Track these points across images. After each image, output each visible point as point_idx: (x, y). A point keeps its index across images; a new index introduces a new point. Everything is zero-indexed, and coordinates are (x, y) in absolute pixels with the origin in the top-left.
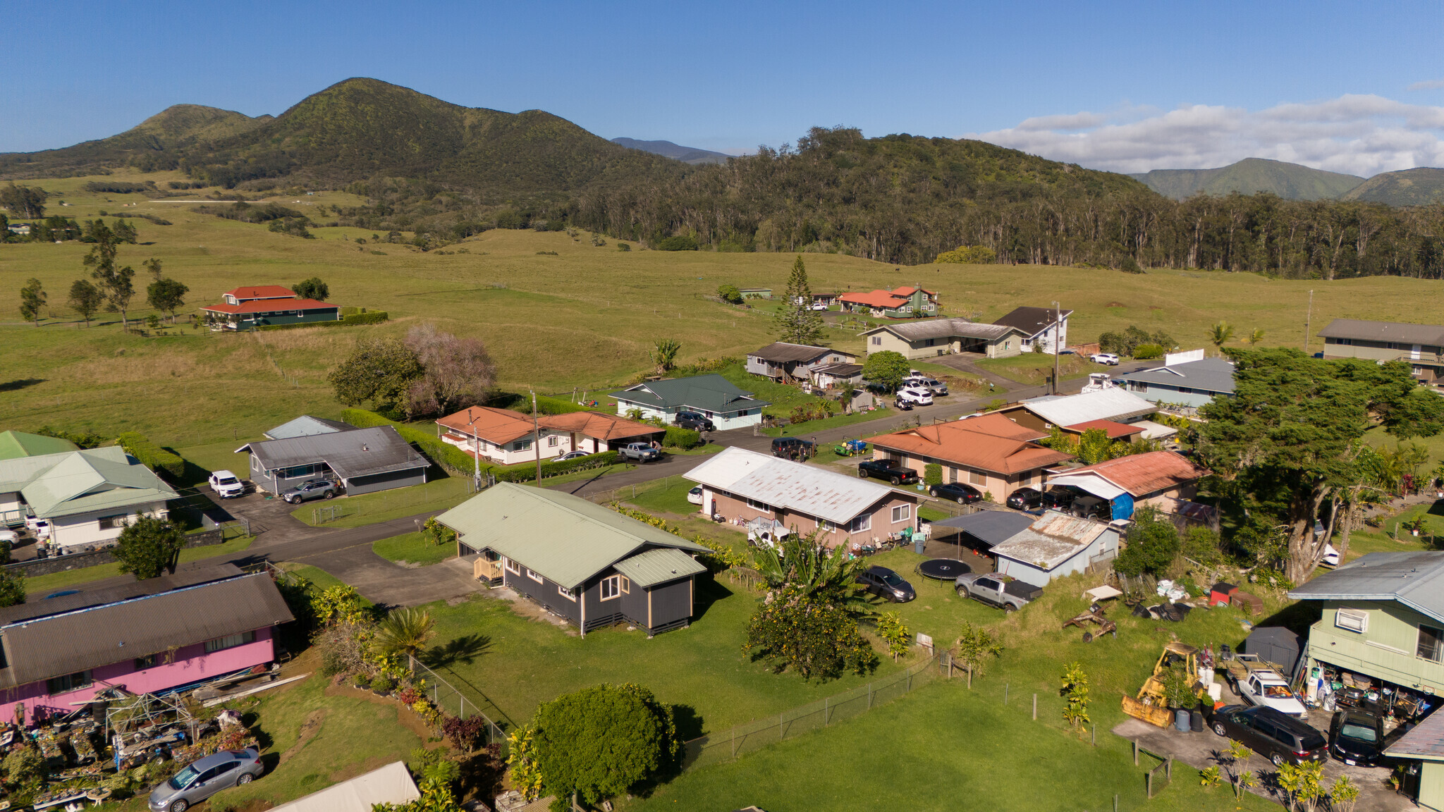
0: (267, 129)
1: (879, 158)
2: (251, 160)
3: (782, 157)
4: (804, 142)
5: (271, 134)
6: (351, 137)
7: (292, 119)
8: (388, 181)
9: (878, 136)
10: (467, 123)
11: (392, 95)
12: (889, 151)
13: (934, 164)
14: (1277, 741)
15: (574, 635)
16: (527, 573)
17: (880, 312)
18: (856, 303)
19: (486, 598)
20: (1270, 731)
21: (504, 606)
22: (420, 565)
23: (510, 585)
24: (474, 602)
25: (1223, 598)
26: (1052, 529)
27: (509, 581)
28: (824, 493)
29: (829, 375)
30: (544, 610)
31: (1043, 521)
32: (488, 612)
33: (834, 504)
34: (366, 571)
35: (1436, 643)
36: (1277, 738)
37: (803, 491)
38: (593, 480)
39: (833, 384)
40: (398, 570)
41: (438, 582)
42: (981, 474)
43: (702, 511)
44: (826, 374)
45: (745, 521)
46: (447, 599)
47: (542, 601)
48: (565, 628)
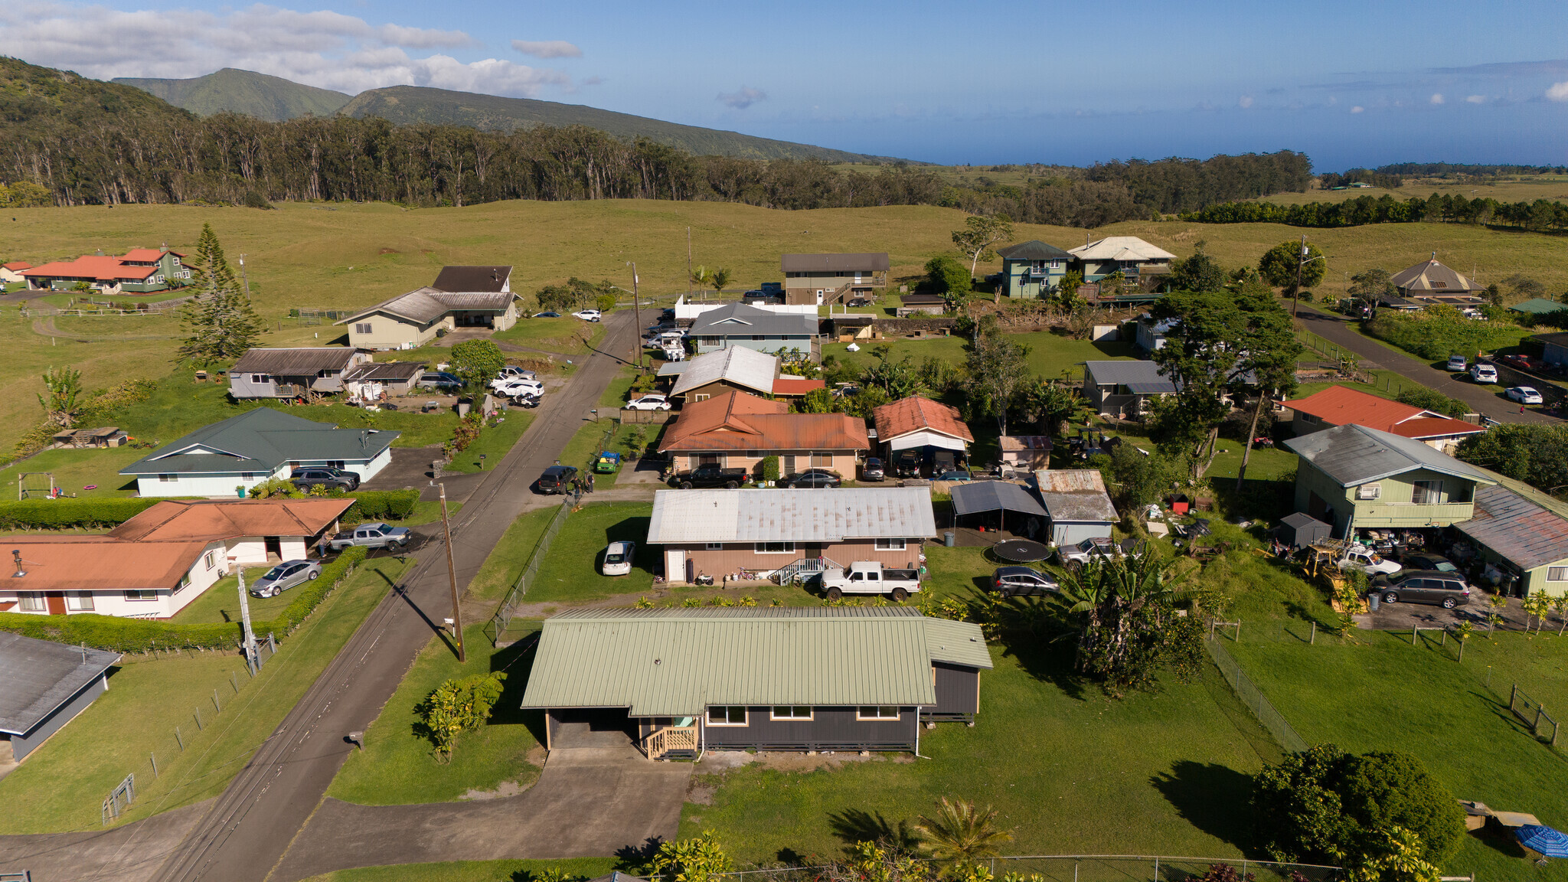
14: (1448, 591)
15: (910, 760)
16: (769, 717)
17: (112, 286)
18: (58, 278)
19: (724, 774)
20: (1439, 585)
21: (764, 772)
22: (521, 784)
23: (711, 747)
24: (723, 786)
25: (1184, 506)
26: (1061, 486)
27: (717, 740)
28: (864, 511)
29: (377, 381)
30: (812, 753)
31: (1044, 481)
32: (767, 787)
33: (894, 519)
34: (459, 830)
35: (1424, 491)
36: (1447, 588)
37: (837, 516)
38: (400, 590)
39: (386, 392)
40: (507, 805)
41: (614, 788)
42: (824, 455)
43: (664, 579)
44: (372, 380)
45: (754, 572)
46: (687, 800)
47: (808, 742)
48: (882, 759)
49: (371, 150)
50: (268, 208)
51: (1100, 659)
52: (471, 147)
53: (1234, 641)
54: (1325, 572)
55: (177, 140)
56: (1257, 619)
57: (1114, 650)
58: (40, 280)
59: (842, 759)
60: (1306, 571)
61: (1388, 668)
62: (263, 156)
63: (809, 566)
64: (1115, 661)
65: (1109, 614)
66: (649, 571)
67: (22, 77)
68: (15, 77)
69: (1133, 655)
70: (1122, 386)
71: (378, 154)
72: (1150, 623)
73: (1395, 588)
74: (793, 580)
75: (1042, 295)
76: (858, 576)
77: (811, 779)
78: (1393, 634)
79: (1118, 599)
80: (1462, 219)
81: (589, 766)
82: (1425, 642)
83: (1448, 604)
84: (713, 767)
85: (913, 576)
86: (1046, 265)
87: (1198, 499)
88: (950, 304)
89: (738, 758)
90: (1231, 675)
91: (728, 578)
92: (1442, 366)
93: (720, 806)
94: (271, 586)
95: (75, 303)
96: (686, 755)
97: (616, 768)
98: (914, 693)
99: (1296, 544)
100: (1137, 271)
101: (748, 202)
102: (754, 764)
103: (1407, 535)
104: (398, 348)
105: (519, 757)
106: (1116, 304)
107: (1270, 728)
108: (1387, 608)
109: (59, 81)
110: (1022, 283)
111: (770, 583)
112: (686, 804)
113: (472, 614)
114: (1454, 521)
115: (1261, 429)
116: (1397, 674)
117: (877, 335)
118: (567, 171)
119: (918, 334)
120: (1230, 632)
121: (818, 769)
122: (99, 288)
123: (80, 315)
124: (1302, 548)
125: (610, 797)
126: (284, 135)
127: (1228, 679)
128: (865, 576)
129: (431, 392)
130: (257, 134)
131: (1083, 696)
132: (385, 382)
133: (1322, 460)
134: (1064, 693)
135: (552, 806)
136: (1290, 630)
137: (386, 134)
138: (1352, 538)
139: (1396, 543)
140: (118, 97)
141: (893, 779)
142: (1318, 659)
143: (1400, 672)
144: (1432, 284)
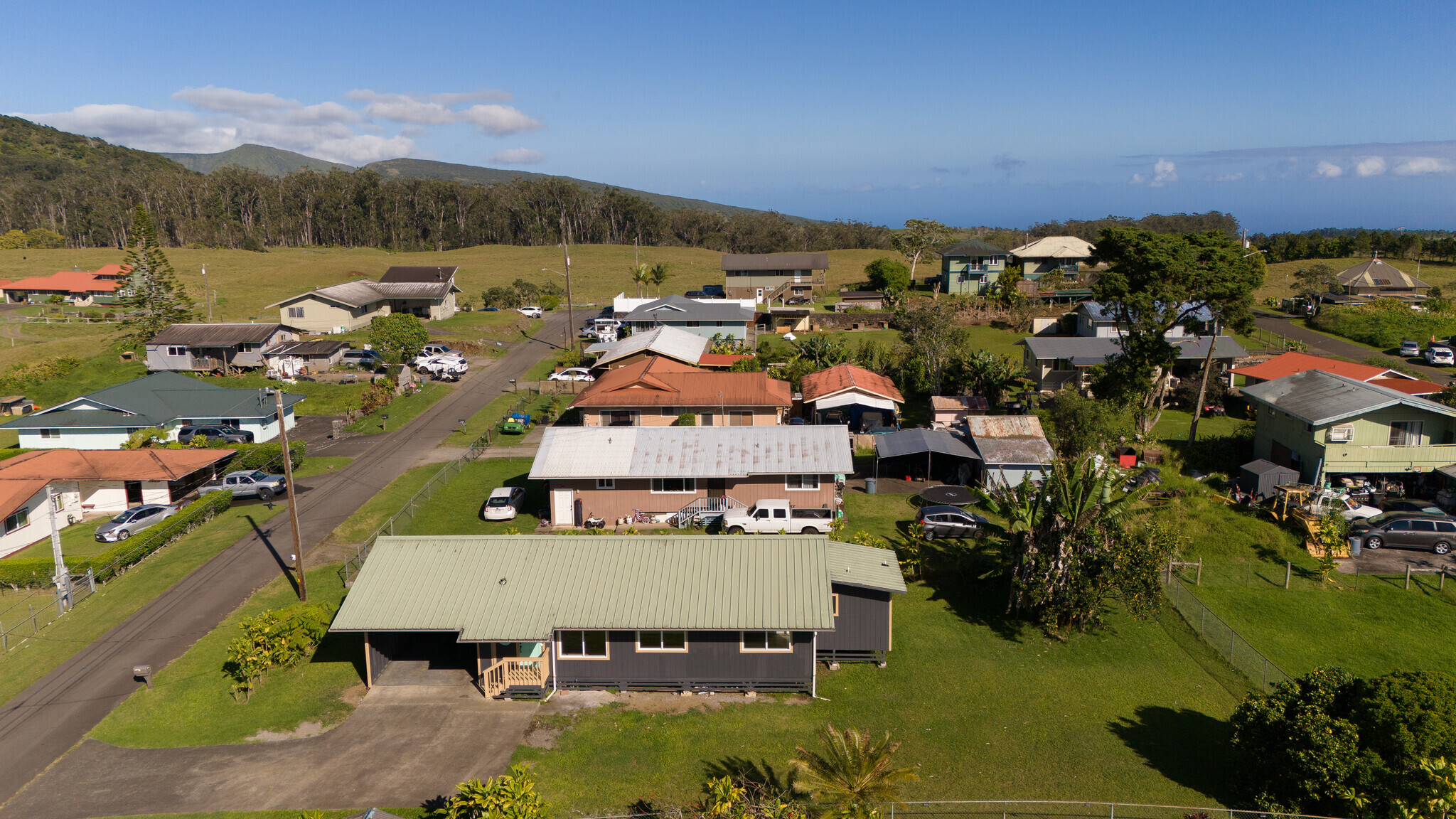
14: (1440, 533)
15: (805, 702)
16: (634, 648)
17: (84, 299)
18: (34, 291)
19: (575, 715)
20: (1429, 527)
21: (625, 713)
22: (324, 724)
23: (566, 685)
24: (571, 728)
25: (1132, 459)
26: (995, 432)
27: (572, 677)
28: (774, 448)
29: (297, 356)
30: (687, 694)
31: (977, 426)
32: (626, 729)
33: (806, 455)
34: (231, 776)
35: (1401, 433)
36: (1439, 530)
37: (744, 452)
38: (264, 536)
39: (307, 368)
40: (300, 747)
41: (437, 729)
42: (744, 414)
43: (550, 522)
44: (293, 355)
45: (651, 514)
46: (524, 743)
47: (681, 679)
48: (771, 700)
49: (361, 201)
50: (262, 251)
51: (1037, 591)
52: (454, 198)
53: (1195, 584)
54: (1297, 513)
55: (181, 191)
56: (1219, 562)
57: (1054, 579)
58: (19, 294)
59: (722, 700)
60: (1274, 514)
61: (1379, 613)
62: (262, 205)
63: (713, 506)
64: (1055, 592)
65: (1047, 538)
66: (535, 515)
67: (53, 142)
68: (47, 143)
69: (1076, 584)
70: (1062, 360)
71: (367, 204)
72: (1098, 546)
73: (1379, 532)
74: (692, 521)
75: (982, 292)
76: (763, 514)
77: (680, 721)
78: (1382, 579)
79: (1058, 518)
80: (1390, 255)
81: (413, 704)
82: (1421, 587)
83: (1441, 549)
84: (563, 707)
85: (826, 514)
86: (985, 262)
87: (1147, 451)
88: (889, 299)
89: (595, 698)
90: (1193, 618)
91: (621, 521)
92: (1396, 352)
93: (563, 750)
94: (117, 530)
95: (46, 313)
96: (531, 693)
97: (444, 706)
98: (808, 617)
99: (1259, 492)
100: (1076, 269)
101: (708, 248)
102: (614, 705)
103: (1385, 483)
104: (330, 332)
105: (333, 695)
106: (1056, 299)
107: (1246, 672)
108: (1371, 553)
109: (86, 146)
110: (961, 280)
111: (668, 526)
112: (521, 747)
113: (330, 555)
114: (1438, 466)
115: (1211, 398)
116: (1392, 619)
117: (814, 327)
118: (541, 219)
119: (856, 327)
120: (1190, 575)
121: (692, 711)
122: (72, 301)
123: (48, 322)
124: (1267, 497)
125: (430, 739)
126: (281, 187)
127: (1190, 622)
128: (771, 513)
129: (353, 368)
130: (257, 186)
131: (1019, 638)
132: (306, 358)
133: (1286, 402)
134: (996, 636)
135: (355, 749)
136: (1260, 573)
137: (375, 185)
138: (1323, 485)
139: (1373, 490)
140: (139, 161)
141: (782, 722)
142: (1295, 604)
143: (1395, 617)
144: (1376, 281)
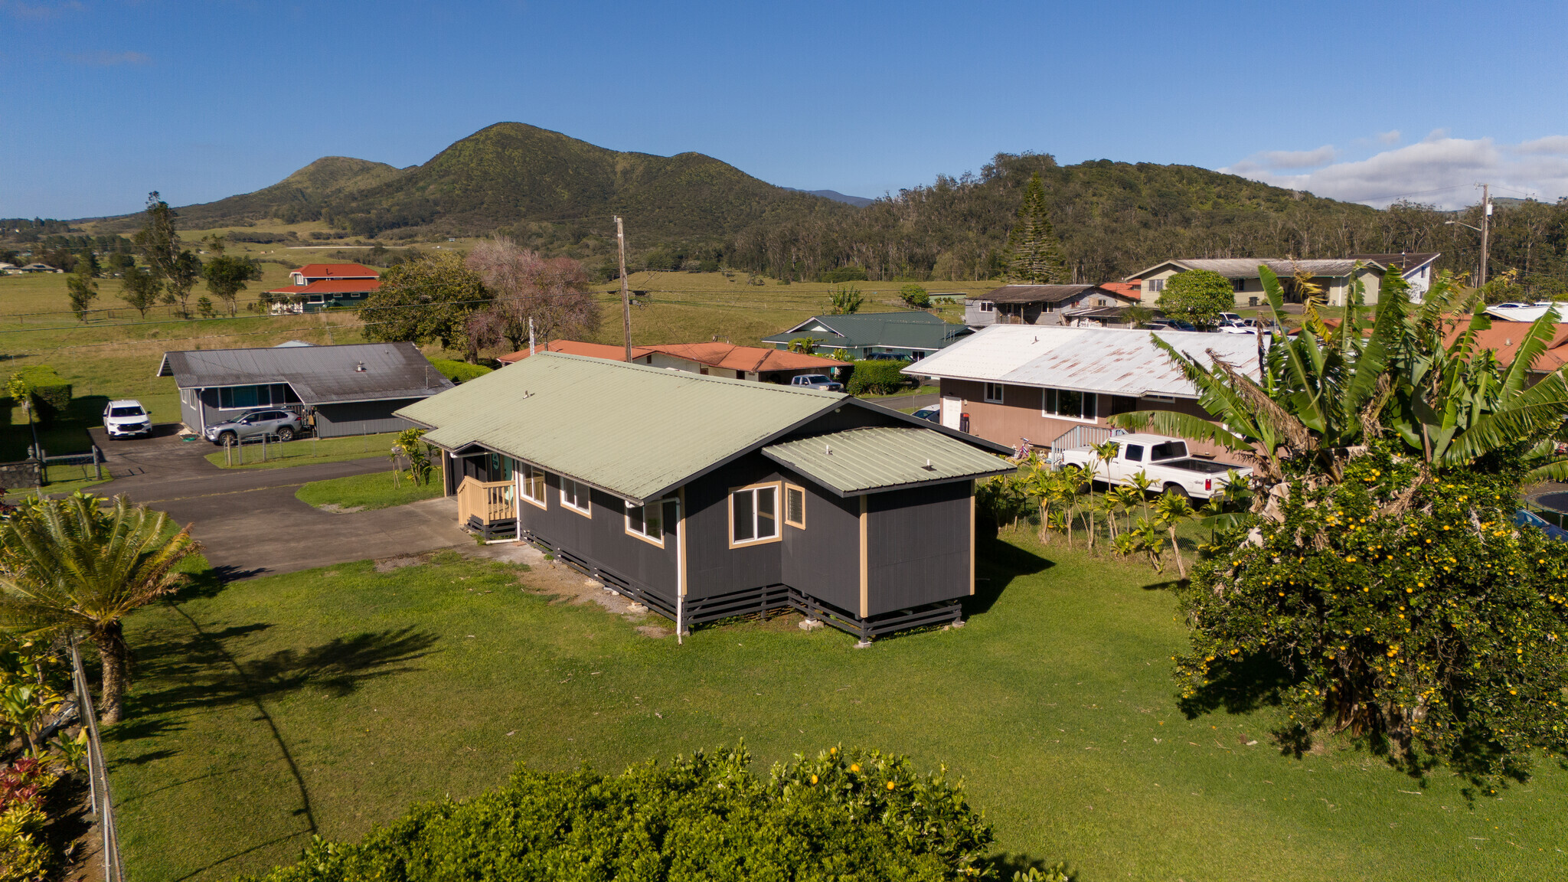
0: (412, 177)
1: (1075, 186)
2: (395, 209)
3: (963, 187)
4: (988, 169)
5: (416, 183)
6: (497, 183)
7: (436, 168)
8: (534, 226)
9: (1073, 163)
10: (619, 168)
11: (541, 140)
12: (1086, 178)
13: (1139, 192)
16: (560, 499)
27: (528, 527)
47: (588, 559)
67: (1260, 197)
68: (1254, 197)
81: (423, 514)
